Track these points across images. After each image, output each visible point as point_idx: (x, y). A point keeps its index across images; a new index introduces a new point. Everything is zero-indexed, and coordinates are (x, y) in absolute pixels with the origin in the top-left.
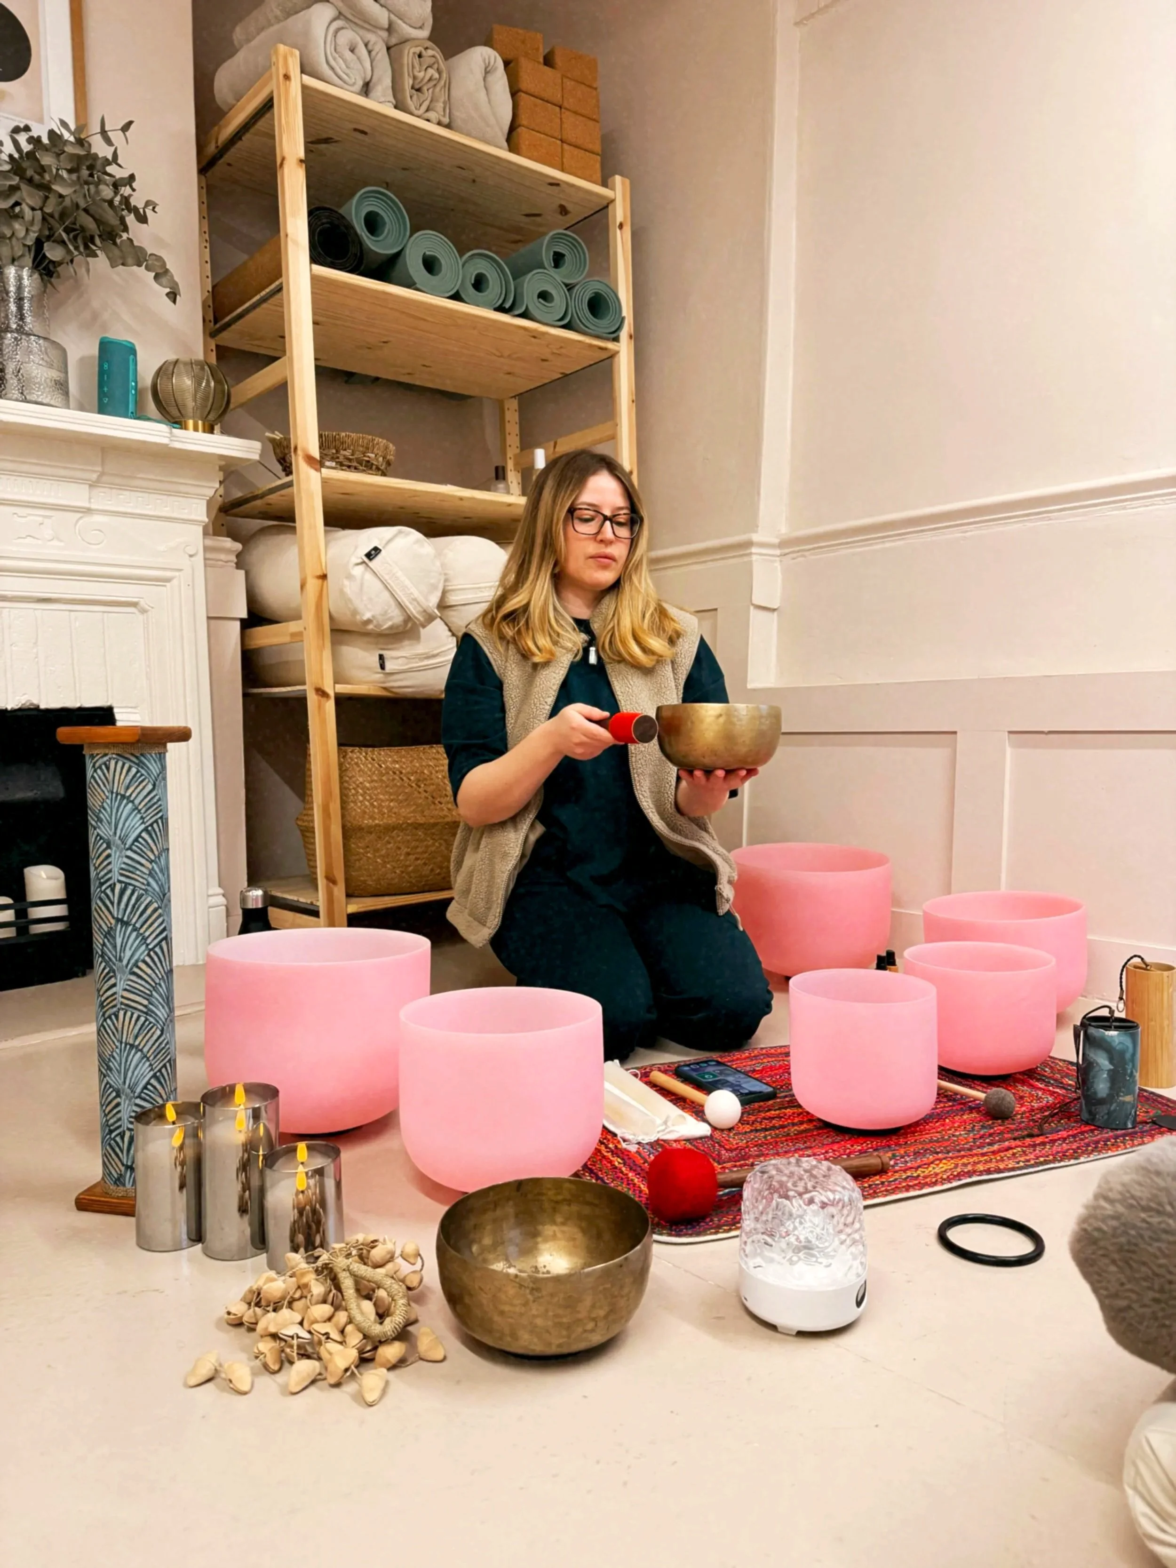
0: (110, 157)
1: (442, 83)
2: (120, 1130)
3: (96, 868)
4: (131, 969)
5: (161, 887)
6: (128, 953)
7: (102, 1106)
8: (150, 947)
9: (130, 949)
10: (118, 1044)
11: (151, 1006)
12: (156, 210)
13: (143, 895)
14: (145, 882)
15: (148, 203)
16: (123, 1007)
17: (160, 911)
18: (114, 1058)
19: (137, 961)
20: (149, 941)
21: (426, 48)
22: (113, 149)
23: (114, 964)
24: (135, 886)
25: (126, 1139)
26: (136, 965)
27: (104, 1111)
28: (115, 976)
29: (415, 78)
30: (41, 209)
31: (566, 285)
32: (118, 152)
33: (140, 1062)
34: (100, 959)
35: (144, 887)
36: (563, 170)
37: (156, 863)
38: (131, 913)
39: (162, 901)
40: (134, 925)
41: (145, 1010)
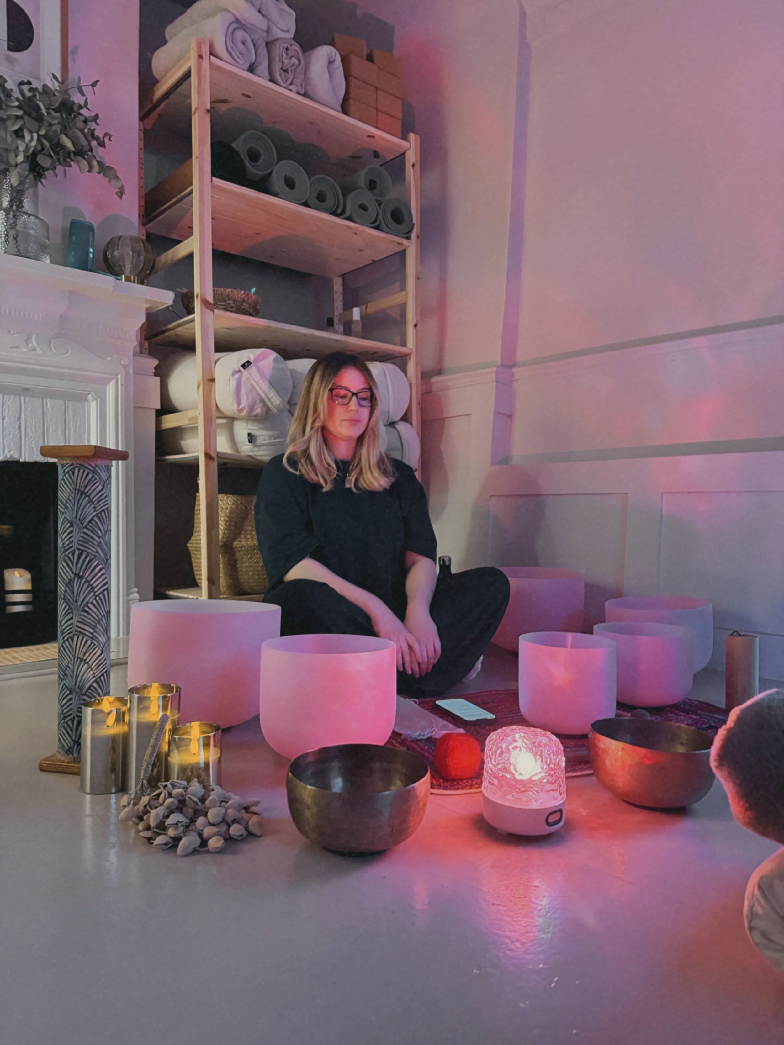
0: (82, 104)
1: (301, 66)
2: (72, 716)
3: (62, 540)
4: (84, 607)
5: (105, 554)
6: (82, 597)
7: (59, 700)
8: (97, 594)
9: (83, 594)
10: (72, 658)
11: (95, 634)
12: (111, 139)
13: (93, 559)
14: (95, 550)
15: (106, 135)
16: (77, 633)
17: (103, 571)
18: (69, 667)
19: (87, 603)
20: (96, 590)
21: (291, 45)
22: (85, 98)
23: (72, 604)
24: (88, 553)
25: (75, 723)
26: (86, 605)
27: (61, 704)
28: (72, 612)
29: (283, 63)
30: (37, 132)
31: (377, 201)
32: (88, 100)
33: (87, 671)
34: (63, 601)
35: (94, 554)
36: (377, 128)
37: (103, 538)
38: (85, 569)
39: (106, 564)
40: (86, 578)
41: (91, 636)
